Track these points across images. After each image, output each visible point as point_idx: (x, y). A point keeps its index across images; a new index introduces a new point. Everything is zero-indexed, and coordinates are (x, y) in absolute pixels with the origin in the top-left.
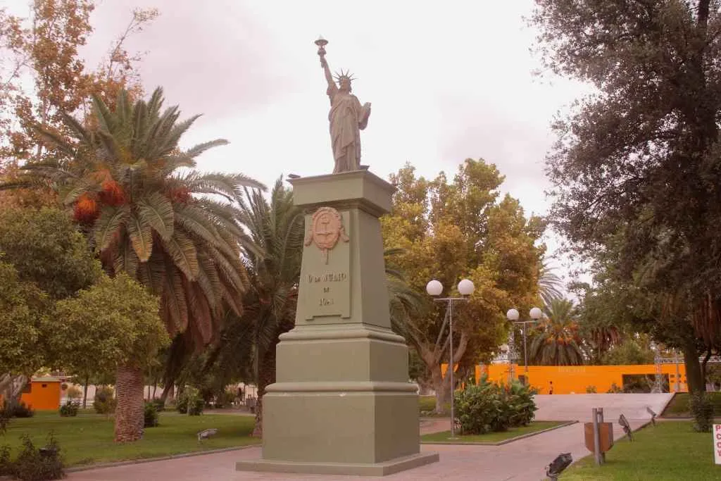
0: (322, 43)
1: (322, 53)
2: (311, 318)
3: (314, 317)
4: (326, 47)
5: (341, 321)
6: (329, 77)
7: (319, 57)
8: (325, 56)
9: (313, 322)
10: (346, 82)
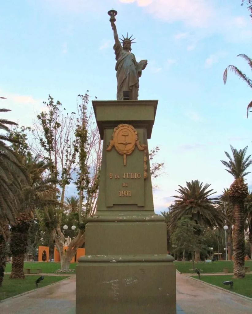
0: (113, 13)
1: (113, 20)
2: (112, 206)
3: (114, 205)
4: (116, 17)
5: (137, 209)
6: (116, 38)
7: (110, 23)
8: (115, 23)
9: (112, 209)
10: (128, 43)
